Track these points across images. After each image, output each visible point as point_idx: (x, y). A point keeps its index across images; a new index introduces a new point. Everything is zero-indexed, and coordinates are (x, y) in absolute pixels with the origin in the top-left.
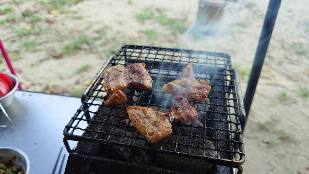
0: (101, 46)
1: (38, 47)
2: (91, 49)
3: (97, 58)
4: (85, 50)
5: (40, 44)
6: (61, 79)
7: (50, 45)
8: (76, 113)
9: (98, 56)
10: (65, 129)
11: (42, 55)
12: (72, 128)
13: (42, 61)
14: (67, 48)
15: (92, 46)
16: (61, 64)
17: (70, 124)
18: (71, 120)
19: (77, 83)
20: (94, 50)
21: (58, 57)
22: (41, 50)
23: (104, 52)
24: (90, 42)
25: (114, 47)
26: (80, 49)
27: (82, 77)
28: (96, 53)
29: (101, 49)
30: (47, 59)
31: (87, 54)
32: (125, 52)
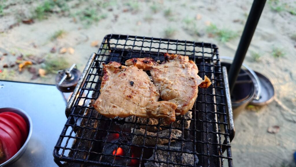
0: (73, 7)
1: (5, 11)
2: (63, 11)
3: (71, 22)
4: (57, 12)
5: (7, 8)
6: (35, 47)
7: (18, 7)
8: (64, 129)
9: (71, 19)
10: (54, 151)
11: (11, 20)
12: (62, 148)
13: (11, 27)
14: (37, 11)
15: (63, 8)
16: (32, 30)
17: (59, 144)
18: (60, 139)
19: (53, 51)
20: (67, 13)
21: (29, 22)
22: (8, 14)
23: (78, 14)
24: (61, 4)
25: (87, 9)
26: (51, 12)
27: (57, 44)
28: (69, 16)
29: (74, 11)
30: (16, 25)
31: (60, 17)
32: (109, 44)
